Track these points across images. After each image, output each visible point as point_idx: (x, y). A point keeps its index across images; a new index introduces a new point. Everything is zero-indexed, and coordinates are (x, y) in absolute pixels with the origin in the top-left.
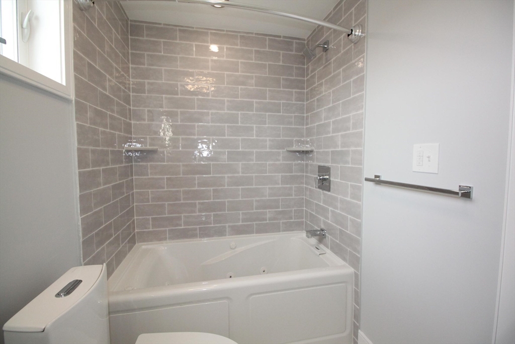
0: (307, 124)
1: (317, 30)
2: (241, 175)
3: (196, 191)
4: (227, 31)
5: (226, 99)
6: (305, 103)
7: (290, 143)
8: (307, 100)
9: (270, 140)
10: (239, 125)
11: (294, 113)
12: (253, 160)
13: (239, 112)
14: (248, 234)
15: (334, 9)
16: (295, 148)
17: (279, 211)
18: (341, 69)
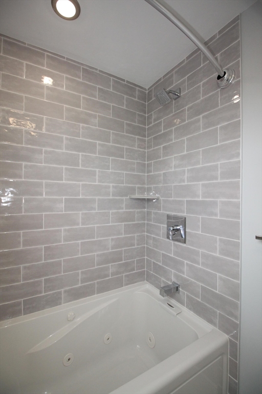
0: (149, 171)
1: (162, 80)
2: (80, 226)
3: (22, 251)
4: (67, 59)
5: (64, 136)
6: (146, 151)
7: (133, 190)
8: (149, 147)
9: (113, 187)
10: (80, 168)
11: (137, 160)
12: (94, 209)
13: (80, 154)
14: (89, 296)
15: (188, 58)
16: (137, 196)
17: (122, 263)
18: (201, 116)
